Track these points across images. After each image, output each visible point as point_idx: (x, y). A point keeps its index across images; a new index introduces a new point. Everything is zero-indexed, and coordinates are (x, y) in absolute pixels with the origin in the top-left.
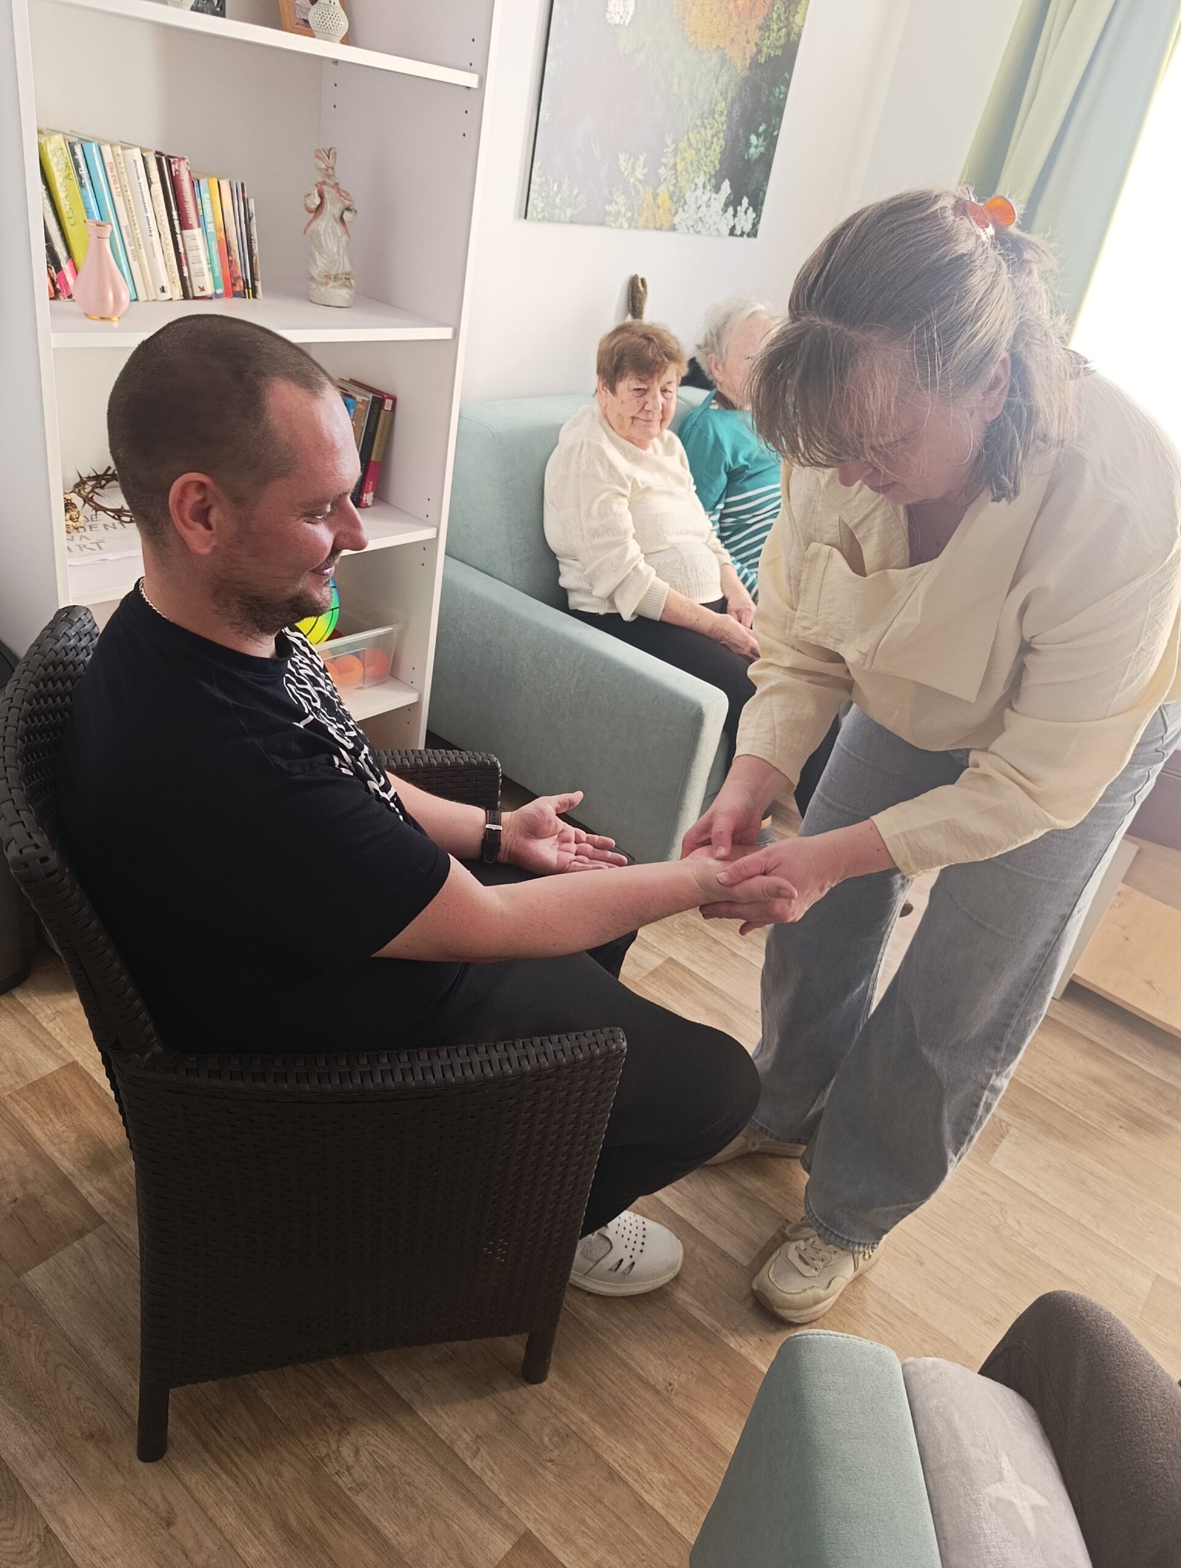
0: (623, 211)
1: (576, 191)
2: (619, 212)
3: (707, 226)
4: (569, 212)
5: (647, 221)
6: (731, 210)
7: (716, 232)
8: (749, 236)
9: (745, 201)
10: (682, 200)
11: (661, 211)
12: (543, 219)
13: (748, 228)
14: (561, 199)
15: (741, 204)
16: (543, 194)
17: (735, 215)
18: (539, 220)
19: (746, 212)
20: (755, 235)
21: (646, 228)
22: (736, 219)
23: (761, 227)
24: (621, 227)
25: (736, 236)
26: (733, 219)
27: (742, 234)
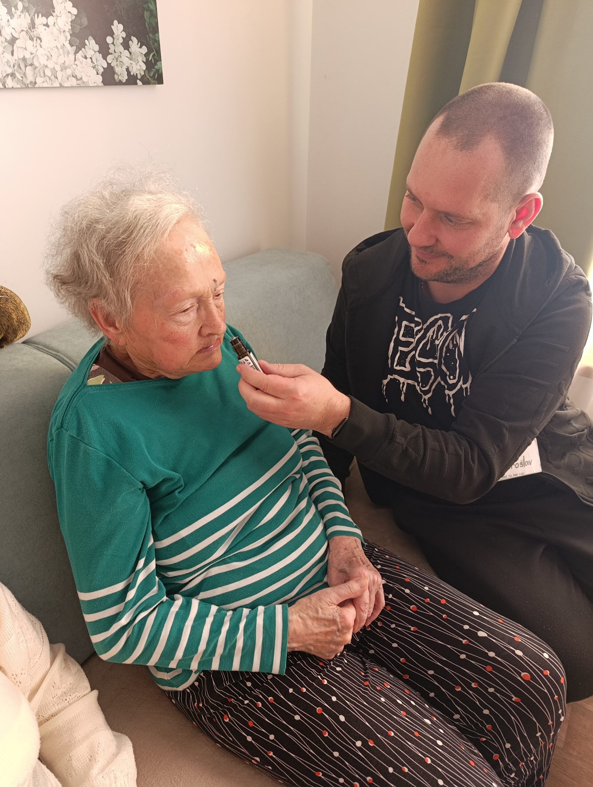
3: (48, 72)
6: (92, 45)
7: (74, 82)
8: (146, 81)
9: (118, 28)
13: (139, 68)
15: (112, 34)
17: (104, 51)
19: (126, 45)
20: (160, 81)
22: (110, 58)
23: (167, 67)
25: (120, 83)
26: (105, 58)
27: (132, 80)
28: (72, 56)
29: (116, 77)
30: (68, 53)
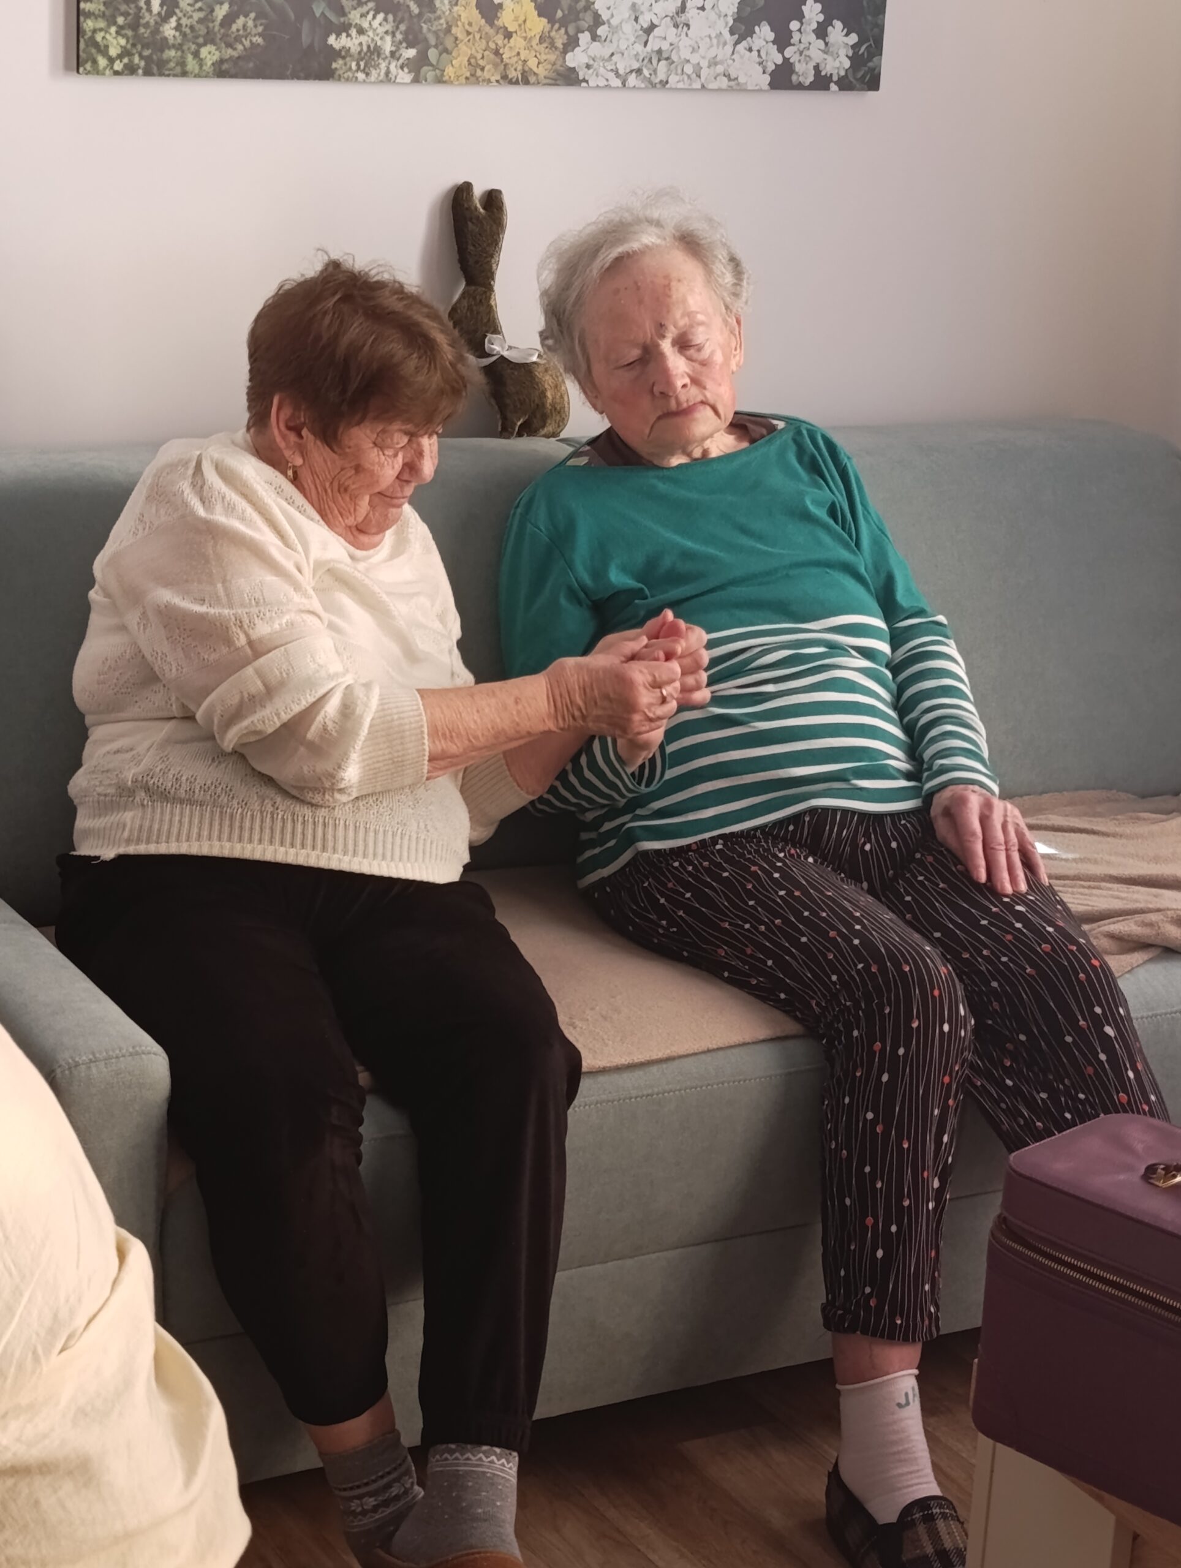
0: (387, 46)
1: (221, 11)
2: (374, 52)
3: (688, 69)
4: (210, 54)
5: (474, 65)
6: (764, 32)
7: (724, 82)
8: (845, 84)
9: (812, 9)
10: (588, 18)
11: (517, 42)
12: (131, 70)
13: (838, 64)
14: (178, 28)
15: (800, 17)
16: (120, 20)
17: (782, 40)
18: (116, 73)
19: (821, 32)
20: (872, 83)
21: (474, 78)
22: (789, 52)
23: (889, 63)
24: (388, 79)
25: (800, 87)
26: (781, 50)
27: (821, 82)
28: (729, 48)
29: (794, 78)
30: (725, 44)
